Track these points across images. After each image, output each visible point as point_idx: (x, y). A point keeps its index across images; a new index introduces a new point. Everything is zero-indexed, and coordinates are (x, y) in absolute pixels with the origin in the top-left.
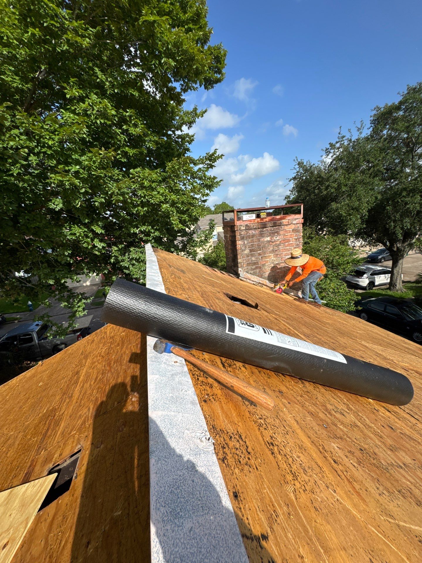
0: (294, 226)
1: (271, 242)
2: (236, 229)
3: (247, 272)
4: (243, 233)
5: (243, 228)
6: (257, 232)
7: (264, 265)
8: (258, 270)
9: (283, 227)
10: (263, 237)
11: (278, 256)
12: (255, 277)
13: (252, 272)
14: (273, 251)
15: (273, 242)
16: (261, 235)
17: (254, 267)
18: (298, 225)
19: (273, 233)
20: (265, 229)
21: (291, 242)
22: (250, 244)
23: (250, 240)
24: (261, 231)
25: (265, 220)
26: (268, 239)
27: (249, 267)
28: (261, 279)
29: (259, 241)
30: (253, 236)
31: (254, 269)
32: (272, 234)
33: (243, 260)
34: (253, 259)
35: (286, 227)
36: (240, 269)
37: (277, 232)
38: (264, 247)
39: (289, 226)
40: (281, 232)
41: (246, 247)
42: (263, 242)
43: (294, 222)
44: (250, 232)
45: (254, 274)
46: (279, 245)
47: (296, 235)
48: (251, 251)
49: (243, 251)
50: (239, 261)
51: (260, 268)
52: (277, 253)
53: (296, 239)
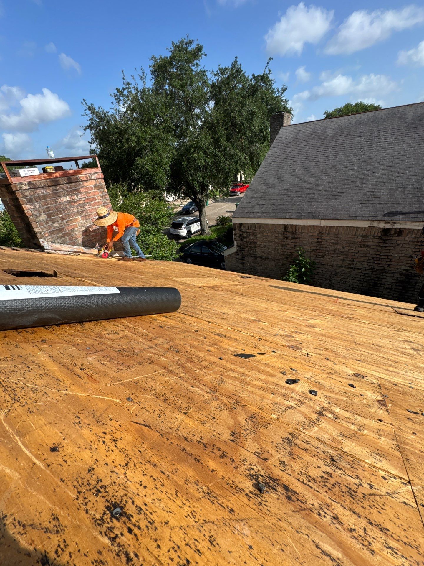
0: (94, 181)
1: (72, 202)
2: (14, 189)
3: (52, 242)
4: (27, 194)
5: (24, 187)
6: (48, 191)
7: (73, 230)
8: (67, 238)
9: (81, 183)
10: (60, 197)
11: (87, 217)
12: (67, 246)
13: (60, 241)
14: (79, 213)
15: (75, 202)
16: (56, 194)
17: (60, 235)
18: (99, 180)
19: (71, 191)
20: (59, 187)
21: (97, 201)
22: (45, 207)
23: (42, 202)
24: (54, 190)
25: (54, 175)
26: (68, 198)
27: (54, 236)
28: (75, 247)
29: (56, 202)
30: (45, 197)
31: (61, 238)
32: (71, 193)
33: (42, 229)
34: (56, 225)
35: (86, 184)
36: (41, 241)
37: (76, 190)
38: (65, 209)
39: (89, 182)
40: (82, 190)
41: (39, 212)
42: (62, 203)
43: (94, 177)
44: (39, 191)
45: (64, 243)
46: (83, 205)
47: (100, 192)
48: (49, 216)
49: (36, 217)
50: (36, 230)
51: (69, 234)
52: (84, 214)
53: (102, 197)
